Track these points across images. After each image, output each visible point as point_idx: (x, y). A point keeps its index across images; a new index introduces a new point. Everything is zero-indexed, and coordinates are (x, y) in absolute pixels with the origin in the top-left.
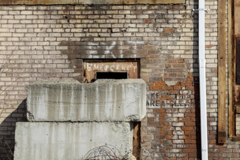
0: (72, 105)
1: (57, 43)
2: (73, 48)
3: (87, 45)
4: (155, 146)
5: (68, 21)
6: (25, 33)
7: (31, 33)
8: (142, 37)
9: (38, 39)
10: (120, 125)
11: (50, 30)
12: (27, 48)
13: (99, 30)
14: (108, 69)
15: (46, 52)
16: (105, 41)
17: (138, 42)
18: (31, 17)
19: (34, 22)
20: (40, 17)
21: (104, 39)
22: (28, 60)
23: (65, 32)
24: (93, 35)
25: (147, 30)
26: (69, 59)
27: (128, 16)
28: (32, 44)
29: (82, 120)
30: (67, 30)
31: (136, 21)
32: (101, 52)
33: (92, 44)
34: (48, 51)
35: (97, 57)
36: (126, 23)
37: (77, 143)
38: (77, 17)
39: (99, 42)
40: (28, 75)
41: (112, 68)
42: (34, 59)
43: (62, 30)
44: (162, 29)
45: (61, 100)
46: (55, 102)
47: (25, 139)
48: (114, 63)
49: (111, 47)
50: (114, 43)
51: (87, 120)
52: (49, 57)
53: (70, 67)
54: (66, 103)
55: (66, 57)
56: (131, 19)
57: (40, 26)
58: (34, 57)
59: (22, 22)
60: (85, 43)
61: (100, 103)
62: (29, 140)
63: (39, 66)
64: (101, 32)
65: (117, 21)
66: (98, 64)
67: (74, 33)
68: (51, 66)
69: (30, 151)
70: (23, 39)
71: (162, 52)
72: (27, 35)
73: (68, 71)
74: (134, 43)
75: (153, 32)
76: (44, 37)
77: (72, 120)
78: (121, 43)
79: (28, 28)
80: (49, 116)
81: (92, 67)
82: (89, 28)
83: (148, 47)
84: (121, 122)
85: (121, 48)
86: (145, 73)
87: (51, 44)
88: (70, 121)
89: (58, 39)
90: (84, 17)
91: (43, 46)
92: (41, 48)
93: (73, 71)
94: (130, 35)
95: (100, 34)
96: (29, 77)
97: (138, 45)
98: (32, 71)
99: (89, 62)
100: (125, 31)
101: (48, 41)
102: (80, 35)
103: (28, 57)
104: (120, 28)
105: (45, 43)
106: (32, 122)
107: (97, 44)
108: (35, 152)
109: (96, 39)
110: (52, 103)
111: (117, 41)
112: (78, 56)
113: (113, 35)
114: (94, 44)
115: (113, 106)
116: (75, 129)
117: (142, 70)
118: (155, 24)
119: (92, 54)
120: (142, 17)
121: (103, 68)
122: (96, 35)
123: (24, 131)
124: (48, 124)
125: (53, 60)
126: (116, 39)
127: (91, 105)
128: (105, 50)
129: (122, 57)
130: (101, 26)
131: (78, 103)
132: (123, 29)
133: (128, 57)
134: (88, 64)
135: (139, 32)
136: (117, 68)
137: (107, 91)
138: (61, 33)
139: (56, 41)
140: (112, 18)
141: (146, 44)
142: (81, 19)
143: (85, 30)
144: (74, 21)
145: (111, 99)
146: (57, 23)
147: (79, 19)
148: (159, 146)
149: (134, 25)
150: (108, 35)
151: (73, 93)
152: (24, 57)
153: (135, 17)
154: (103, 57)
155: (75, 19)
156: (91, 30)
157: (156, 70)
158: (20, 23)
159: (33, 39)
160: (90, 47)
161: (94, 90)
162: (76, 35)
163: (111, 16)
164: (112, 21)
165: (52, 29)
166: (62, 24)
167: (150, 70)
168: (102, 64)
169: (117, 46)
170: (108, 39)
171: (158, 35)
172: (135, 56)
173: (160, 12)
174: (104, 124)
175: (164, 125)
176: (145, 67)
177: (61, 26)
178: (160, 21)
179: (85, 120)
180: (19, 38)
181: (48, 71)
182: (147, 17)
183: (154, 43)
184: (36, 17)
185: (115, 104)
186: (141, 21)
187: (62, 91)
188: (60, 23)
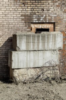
0: (36, 43)
1: (20, 15)
2: (27, 17)
3: (33, 16)
4: (61, 60)
5: (25, 5)
6: (5, 11)
7: (8, 10)
8: (56, 13)
9: (11, 13)
10: (55, 52)
11: (16, 9)
12: (6, 17)
13: (38, 10)
14: (41, 27)
15: (15, 19)
16: (41, 15)
17: (54, 15)
18: (8, 3)
19: (9, 5)
20: (12, 3)
21: (40, 14)
22: (7, 23)
23: (23, 10)
24: (35, 12)
25: (58, 10)
26: (25, 23)
27: (50, 4)
28: (8, 15)
29: (40, 50)
30: (24, 9)
31: (54, 6)
32: (39, 19)
33: (35, 16)
34: (16, 19)
35: (37, 22)
36: (49, 7)
37: (38, 60)
38: (28, 3)
39: (38, 15)
40: (7, 30)
41: (43, 27)
42: (10, 23)
43: (22, 9)
44: (64, 10)
45: (31, 41)
46: (29, 42)
47: (16, 59)
48: (44, 24)
49: (43, 17)
50: (44, 16)
51: (42, 50)
52: (16, 21)
53: (26, 26)
54: (34, 43)
55: (24, 22)
56: (51, 5)
57: (12, 7)
58: (10, 22)
59: (4, 5)
60: (32, 15)
61: (47, 42)
62: (18, 59)
63: (12, 26)
64: (39, 11)
65: (45, 6)
66: (37, 25)
67: (27, 11)
68: (17, 26)
69: (19, 64)
70: (4, 13)
71: (64, 20)
72: (6, 11)
73: (25, 28)
74: (53, 15)
75: (60, 11)
76: (14, 13)
77: (36, 50)
78: (47, 16)
79: (7, 8)
80: (27, 48)
81: (34, 26)
82: (33, 9)
83: (58, 17)
84: (55, 50)
85: (47, 18)
86: (57, 29)
87: (17, 15)
88: (35, 50)
89: (20, 14)
90: (32, 4)
91: (14, 17)
92: (13, 17)
93: (27, 28)
94: (51, 12)
95: (38, 11)
96: (7, 31)
97: (54, 16)
98: (9, 28)
99: (33, 24)
100: (49, 10)
101: (16, 14)
102: (30, 12)
103: (7, 22)
104: (47, 9)
105: (14, 15)
106: (19, 51)
107: (37, 16)
108: (21, 64)
109: (37, 14)
110: (28, 43)
111: (46, 15)
112: (29, 21)
113: (44, 12)
114: (36, 16)
115: (52, 43)
116: (37, 54)
117: (56, 27)
118: (61, 7)
119: (35, 20)
120: (56, 4)
121: (39, 27)
122: (37, 12)
123: (16, 55)
124: (26, 52)
125: (18, 23)
126: (45, 14)
127: (44, 43)
128: (41, 18)
129: (48, 22)
130: (39, 8)
131: (38, 43)
132: (48, 9)
133: (50, 22)
134: (32, 25)
135: (55, 11)
136: (45, 27)
137: (50, 37)
138: (22, 11)
139: (19, 14)
140: (43, 4)
141: (57, 16)
142: (30, 5)
143: (32, 10)
144: (27, 5)
145: (51, 41)
146: (19, 6)
147: (29, 4)
148: (63, 60)
149: (52, 8)
150: (42, 12)
151: (36, 38)
152: (5, 22)
153: (53, 4)
154: (40, 22)
155: (28, 4)
156: (34, 10)
157: (61, 27)
158: (3, 6)
159: (9, 13)
160: (34, 17)
161: (45, 37)
162: (28, 12)
163: (43, 3)
164: (43, 6)
165: (17, 9)
166: (22, 7)
167: (59, 28)
168: (39, 25)
169: (46, 17)
170: (42, 14)
171: (62, 12)
172: (53, 21)
173: (63, 2)
174: (49, 51)
175: (65, 51)
176: (57, 26)
177: (21, 7)
178: (63, 6)
179: (41, 50)
180: (3, 13)
181: (16, 28)
182: (58, 4)
183: (61, 16)
184: (10, 3)
185: (53, 43)
186: (55, 6)
187: (32, 37)
188: (21, 6)
